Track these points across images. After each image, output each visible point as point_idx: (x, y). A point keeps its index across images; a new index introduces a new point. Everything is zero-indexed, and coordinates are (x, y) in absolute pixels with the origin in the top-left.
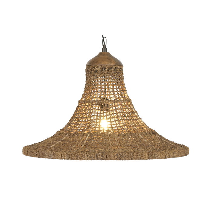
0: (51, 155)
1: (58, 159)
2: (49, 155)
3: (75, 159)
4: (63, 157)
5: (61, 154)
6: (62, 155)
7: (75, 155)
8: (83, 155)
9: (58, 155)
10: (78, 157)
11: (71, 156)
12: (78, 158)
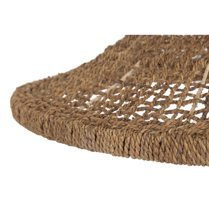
0: (88, 138)
1: (110, 153)
2: (82, 136)
3: (170, 161)
4: (129, 150)
5: (123, 138)
6: (124, 143)
7: (171, 147)
8: (201, 148)
9: (110, 143)
10: (181, 154)
11: (156, 150)
12: (184, 157)
